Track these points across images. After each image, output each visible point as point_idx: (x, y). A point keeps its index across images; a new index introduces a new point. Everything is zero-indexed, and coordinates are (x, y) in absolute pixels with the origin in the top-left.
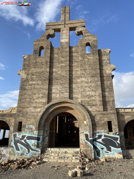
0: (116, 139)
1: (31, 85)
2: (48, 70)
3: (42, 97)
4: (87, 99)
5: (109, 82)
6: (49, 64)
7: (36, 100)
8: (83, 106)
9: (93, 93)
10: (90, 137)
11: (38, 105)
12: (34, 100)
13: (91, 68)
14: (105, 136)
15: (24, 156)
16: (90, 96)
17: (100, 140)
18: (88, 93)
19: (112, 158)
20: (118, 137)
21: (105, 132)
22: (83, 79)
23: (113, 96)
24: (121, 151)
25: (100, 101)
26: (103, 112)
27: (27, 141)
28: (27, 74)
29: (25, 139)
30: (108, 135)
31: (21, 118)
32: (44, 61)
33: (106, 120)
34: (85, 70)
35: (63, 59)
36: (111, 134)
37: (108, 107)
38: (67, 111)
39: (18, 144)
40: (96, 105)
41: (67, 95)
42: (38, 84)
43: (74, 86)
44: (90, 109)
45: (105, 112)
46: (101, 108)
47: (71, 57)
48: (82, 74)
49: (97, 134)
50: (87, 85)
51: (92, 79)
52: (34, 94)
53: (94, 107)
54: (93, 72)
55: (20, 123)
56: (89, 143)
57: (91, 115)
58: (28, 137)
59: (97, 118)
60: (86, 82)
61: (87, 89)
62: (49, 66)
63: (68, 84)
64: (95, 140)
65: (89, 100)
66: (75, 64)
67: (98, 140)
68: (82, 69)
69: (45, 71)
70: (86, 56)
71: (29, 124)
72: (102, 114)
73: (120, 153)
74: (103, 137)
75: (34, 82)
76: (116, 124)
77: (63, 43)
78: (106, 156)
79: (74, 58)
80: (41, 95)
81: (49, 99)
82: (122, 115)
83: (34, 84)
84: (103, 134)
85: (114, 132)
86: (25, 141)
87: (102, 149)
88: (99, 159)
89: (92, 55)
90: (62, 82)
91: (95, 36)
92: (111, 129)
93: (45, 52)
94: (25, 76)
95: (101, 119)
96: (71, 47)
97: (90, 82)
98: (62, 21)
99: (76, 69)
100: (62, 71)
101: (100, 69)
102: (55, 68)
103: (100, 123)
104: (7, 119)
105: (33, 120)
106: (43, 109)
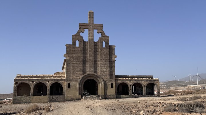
1: (73, 64)
3: (80, 71)
4: (102, 73)
6: (82, 52)
9: (106, 70)
11: (78, 75)
12: (75, 72)
13: (105, 56)
16: (104, 72)
18: (103, 70)
22: (101, 62)
23: (115, 72)
25: (108, 74)
28: (70, 57)
31: (69, 81)
32: (80, 50)
34: (102, 57)
35: (90, 50)
37: (112, 77)
40: (106, 76)
41: (93, 70)
42: (77, 64)
46: (109, 77)
48: (101, 59)
50: (103, 66)
51: (106, 63)
52: (75, 69)
53: (106, 77)
54: (106, 59)
55: (69, 84)
57: (104, 81)
60: (102, 64)
61: (103, 68)
63: (93, 65)
66: (96, 53)
68: (101, 56)
69: (80, 56)
70: (103, 49)
72: (109, 80)
75: (75, 62)
76: (115, 85)
77: (90, 39)
80: (79, 70)
81: (84, 72)
82: (117, 80)
83: (75, 64)
89: (106, 49)
90: (90, 63)
91: (108, 37)
92: (112, 87)
93: (80, 44)
94: (68, 58)
95: (108, 82)
96: (94, 42)
97: (104, 64)
98: (89, 23)
99: (98, 56)
100: (90, 57)
101: (110, 57)
102: (86, 54)
103: (107, 84)
104: (60, 82)
105: (75, 83)
106: (81, 78)
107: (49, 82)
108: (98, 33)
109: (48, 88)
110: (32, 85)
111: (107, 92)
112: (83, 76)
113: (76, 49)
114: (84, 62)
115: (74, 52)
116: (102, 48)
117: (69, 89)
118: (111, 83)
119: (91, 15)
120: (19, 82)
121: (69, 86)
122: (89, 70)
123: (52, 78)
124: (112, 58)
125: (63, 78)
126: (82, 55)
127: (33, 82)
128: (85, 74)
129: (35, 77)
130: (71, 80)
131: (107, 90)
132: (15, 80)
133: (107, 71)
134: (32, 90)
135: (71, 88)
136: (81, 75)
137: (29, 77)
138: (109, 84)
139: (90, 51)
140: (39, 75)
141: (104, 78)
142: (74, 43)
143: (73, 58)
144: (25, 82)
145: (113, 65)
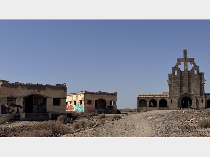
1: (173, 87)
3: (178, 91)
7: (176, 92)
11: (177, 94)
16: (196, 91)
22: (194, 85)
31: (171, 98)
32: (178, 77)
34: (194, 81)
35: (185, 76)
38: (188, 96)
40: (198, 94)
41: (187, 90)
42: (176, 86)
46: (200, 95)
47: (189, 75)
48: (193, 83)
52: (175, 90)
54: (197, 82)
55: (171, 100)
57: (196, 98)
61: (195, 89)
63: (188, 87)
65: (196, 93)
66: (190, 78)
72: (200, 97)
76: (204, 100)
77: (185, 69)
81: (181, 92)
82: (206, 97)
89: (197, 75)
90: (185, 86)
91: (199, 67)
92: (202, 102)
93: (178, 73)
94: (170, 83)
95: (199, 99)
96: (188, 71)
97: (196, 86)
98: (184, 58)
99: (191, 81)
100: (185, 81)
101: (200, 81)
102: (182, 80)
103: (199, 100)
104: (165, 99)
105: (176, 99)
106: (179, 96)
107: (158, 99)
108: (191, 64)
109: (158, 103)
110: (148, 101)
111: (199, 106)
112: (180, 95)
113: (175, 76)
114: (181, 85)
115: (174, 79)
116: (194, 75)
117: (171, 104)
118: (201, 99)
119: (185, 52)
120: (140, 99)
121: (171, 101)
122: (185, 90)
123: (160, 96)
124: (202, 81)
125: (167, 96)
126: (179, 81)
127: (148, 99)
128: (182, 94)
129: (150, 95)
130: (173, 97)
131: (198, 104)
132: (138, 98)
133: (198, 91)
134: (148, 104)
135: (173, 103)
136: (179, 94)
137: (146, 95)
138: (200, 100)
139: (185, 78)
140: (152, 94)
141: (196, 96)
142: (174, 73)
143: (173, 83)
144: (143, 99)
145: (203, 86)
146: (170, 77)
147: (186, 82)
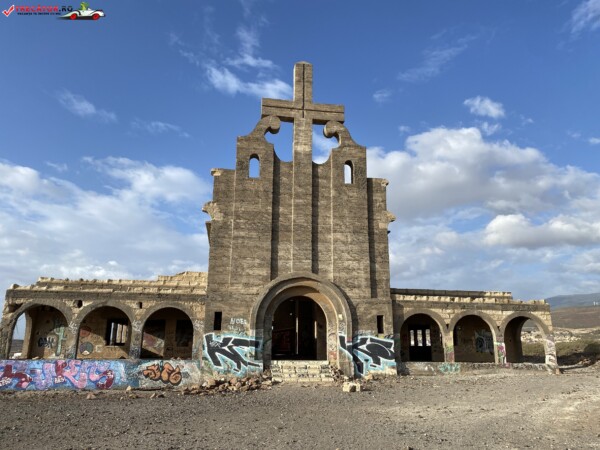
0: (389, 345)
1: (236, 238)
2: (270, 208)
3: (260, 266)
4: (343, 275)
5: (382, 246)
6: (271, 196)
7: (248, 271)
8: (338, 287)
9: (354, 264)
10: (348, 342)
11: (252, 281)
12: (243, 269)
13: (352, 215)
14: (372, 340)
15: (230, 375)
16: (348, 270)
17: (364, 347)
18: (346, 264)
19: (381, 375)
20: (392, 341)
21: (372, 334)
22: (339, 236)
23: (388, 272)
24: (395, 364)
25: (366, 279)
26: (370, 300)
27: (235, 348)
28: (225, 214)
29: (230, 344)
30: (376, 338)
31: (218, 304)
32: (261, 189)
33: (375, 313)
34: (343, 217)
35: (300, 190)
36: (381, 338)
37: (378, 290)
38: (306, 295)
39: (217, 354)
40: (359, 287)
41: (307, 263)
42: (250, 238)
43: (320, 247)
44: (349, 294)
45: (374, 300)
46: (368, 293)
47: (315, 186)
48: (337, 225)
49: (360, 337)
50: (344, 248)
51: (355, 237)
52: (245, 258)
53: (357, 291)
54: (357, 224)
55: (218, 315)
56: (347, 352)
57: (350, 304)
58: (235, 340)
59: (361, 310)
60: (343, 243)
61: (346, 255)
62: (271, 200)
63: (310, 244)
64: (355, 346)
65: (348, 276)
66: (322, 202)
67: (360, 347)
68: (337, 214)
69: (264, 210)
70: (345, 188)
71: (236, 317)
72: (370, 303)
73: (393, 367)
74: (368, 342)
75: (242, 234)
76: (391, 320)
77: (301, 154)
78: (372, 371)
79: (321, 190)
80: (257, 261)
81: (275, 268)
82: (399, 305)
83: (243, 237)
84: (369, 337)
85: (386, 334)
86: (230, 348)
87: (367, 360)
88: (360, 377)
89: (355, 189)
90: (298, 238)
91: (363, 149)
92: (380, 329)
93: (262, 171)
94: (219, 217)
95: (366, 311)
96: (315, 166)
97: (351, 244)
98: (297, 101)
100: (298, 215)
101: (369, 219)
102: (284, 205)
106: (263, 290)
107: (141, 305)
108: (328, 137)
109: (137, 328)
110: (75, 316)
112: (271, 284)
113: (249, 185)
115: (243, 196)
116: (340, 186)
119: (304, 75)
120: (27, 302)
121: (218, 321)
122: (292, 260)
123: (154, 290)
124: (377, 221)
125: (195, 293)
128: (279, 279)
130: (226, 299)
132: (11, 294)
133: (361, 269)
135: (226, 332)
136: (265, 280)
138: (369, 319)
139: (298, 196)
142: (242, 166)
143: (238, 217)
146: (222, 187)
147: (301, 221)
